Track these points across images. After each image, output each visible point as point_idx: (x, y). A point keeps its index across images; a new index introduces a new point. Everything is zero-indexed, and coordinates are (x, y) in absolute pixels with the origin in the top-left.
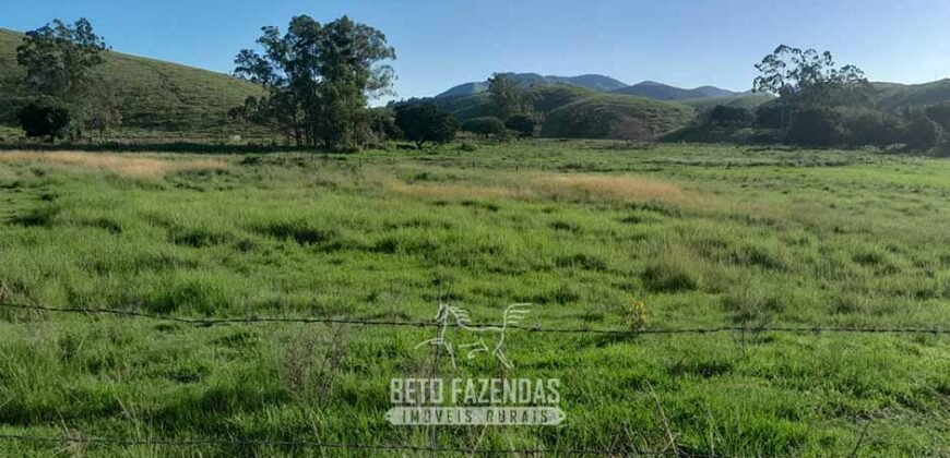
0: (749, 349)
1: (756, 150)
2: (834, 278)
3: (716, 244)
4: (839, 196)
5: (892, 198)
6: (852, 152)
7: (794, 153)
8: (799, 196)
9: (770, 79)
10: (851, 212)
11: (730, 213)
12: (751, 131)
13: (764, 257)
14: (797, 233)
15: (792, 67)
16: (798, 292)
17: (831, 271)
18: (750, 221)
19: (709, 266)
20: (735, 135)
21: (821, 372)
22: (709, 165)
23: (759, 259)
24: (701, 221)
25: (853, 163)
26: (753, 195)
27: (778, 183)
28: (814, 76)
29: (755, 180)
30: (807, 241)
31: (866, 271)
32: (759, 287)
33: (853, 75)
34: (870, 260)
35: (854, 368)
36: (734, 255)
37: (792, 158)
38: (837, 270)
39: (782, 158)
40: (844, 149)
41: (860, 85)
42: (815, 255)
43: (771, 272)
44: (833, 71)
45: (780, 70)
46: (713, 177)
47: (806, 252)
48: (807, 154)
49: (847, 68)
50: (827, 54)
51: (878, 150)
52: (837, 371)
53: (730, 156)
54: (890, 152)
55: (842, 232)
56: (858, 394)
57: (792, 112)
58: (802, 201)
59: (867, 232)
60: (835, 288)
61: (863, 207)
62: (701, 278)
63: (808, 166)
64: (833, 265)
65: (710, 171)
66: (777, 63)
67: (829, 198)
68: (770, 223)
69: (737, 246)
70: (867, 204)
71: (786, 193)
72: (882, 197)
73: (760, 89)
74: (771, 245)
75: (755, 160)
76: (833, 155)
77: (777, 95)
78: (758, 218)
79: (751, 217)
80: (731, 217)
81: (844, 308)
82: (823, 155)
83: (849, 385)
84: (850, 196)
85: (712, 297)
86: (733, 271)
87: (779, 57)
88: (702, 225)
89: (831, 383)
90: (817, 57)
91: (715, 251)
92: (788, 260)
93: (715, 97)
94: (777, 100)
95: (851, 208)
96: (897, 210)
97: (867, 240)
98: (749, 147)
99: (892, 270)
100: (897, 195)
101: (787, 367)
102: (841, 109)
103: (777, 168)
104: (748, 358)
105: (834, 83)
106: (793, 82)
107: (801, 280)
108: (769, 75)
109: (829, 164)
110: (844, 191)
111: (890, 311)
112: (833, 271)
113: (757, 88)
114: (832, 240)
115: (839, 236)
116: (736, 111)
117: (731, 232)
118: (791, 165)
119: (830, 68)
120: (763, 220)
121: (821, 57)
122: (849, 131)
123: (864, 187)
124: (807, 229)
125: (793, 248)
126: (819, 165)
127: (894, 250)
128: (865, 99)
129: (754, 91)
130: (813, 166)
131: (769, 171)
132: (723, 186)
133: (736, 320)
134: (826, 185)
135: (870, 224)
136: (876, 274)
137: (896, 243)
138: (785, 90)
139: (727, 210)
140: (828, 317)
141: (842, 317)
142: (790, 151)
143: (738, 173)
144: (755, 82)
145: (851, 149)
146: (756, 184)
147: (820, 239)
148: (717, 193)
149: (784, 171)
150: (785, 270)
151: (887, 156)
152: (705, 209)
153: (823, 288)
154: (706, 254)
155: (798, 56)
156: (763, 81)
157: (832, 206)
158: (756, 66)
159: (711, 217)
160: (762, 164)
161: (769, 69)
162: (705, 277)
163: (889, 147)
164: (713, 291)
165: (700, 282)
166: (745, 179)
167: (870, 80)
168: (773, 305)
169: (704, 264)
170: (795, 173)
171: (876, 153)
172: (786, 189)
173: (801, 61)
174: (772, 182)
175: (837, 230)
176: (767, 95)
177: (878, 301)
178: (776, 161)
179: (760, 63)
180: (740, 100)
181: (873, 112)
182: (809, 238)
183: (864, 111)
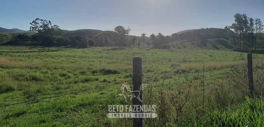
0: (31, 105)
1: (32, 48)
2: (55, 81)
3: (21, 76)
4: (56, 59)
5: (68, 59)
6: (58, 48)
7: (43, 48)
8: (45, 60)
9: (35, 27)
10: (58, 63)
11: (25, 66)
12: (30, 42)
13: (36, 78)
14: (45, 70)
15: (41, 24)
16: (46, 87)
17: (54, 79)
18: (31, 68)
19: (19, 82)
20: (26, 43)
21: (52, 108)
22: (18, 52)
23: (34, 79)
24: (15, 69)
25: (59, 50)
26: (32, 60)
27: (39, 56)
28: (47, 27)
29: (32, 56)
30: (47, 72)
31: (63, 78)
32: (34, 87)
33: (56, 27)
34: (64, 75)
35: (60, 104)
36: (27, 78)
37: (42, 49)
38: (56, 79)
39: (40, 50)
40: (56, 47)
41: (59, 30)
42: (50, 76)
43: (38, 82)
44: (52, 26)
45: (37, 25)
46: (19, 56)
47: (47, 75)
48: (47, 48)
49: (55, 26)
50: (49, 21)
51: (64, 47)
52: (56, 106)
53: (25, 49)
54: (67, 48)
55: (57, 69)
56: (61, 111)
57: (42, 37)
58: (46, 61)
59: (62, 68)
60: (55, 84)
61: (61, 62)
62: (16, 86)
63: (47, 52)
64: (55, 78)
65: (19, 54)
66: (37, 23)
67: (53, 60)
68: (37, 68)
69: (28, 75)
70: (63, 61)
71: (41, 59)
72: (66, 59)
73: (32, 30)
74: (38, 74)
75: (32, 50)
76: (53, 48)
77: (37, 32)
78: (33, 67)
79: (31, 67)
80: (25, 67)
81: (58, 89)
82: (51, 49)
83: (59, 109)
84: (58, 59)
85: (20, 92)
86: (26, 83)
87: (37, 21)
88: (16, 70)
89: (54, 110)
90: (47, 22)
91: (20, 78)
92: (42, 78)
93: (18, 32)
94: (37, 33)
95: (59, 62)
96: (70, 62)
97: (63, 70)
98: (30, 47)
99: (69, 77)
100: (69, 58)
101: (43, 108)
102: (54, 36)
103: (39, 52)
104: (31, 108)
105: (52, 29)
106: (41, 29)
107: (47, 83)
108: (34, 26)
109: (52, 51)
110: (57, 58)
111: (69, 88)
112: (55, 80)
113: (31, 30)
114: (54, 71)
115: (55, 70)
116: (25, 36)
117: (25, 72)
118: (43, 51)
119: (51, 25)
120: (35, 67)
121: (48, 22)
122: (57, 42)
123: (61, 57)
124: (47, 69)
125: (44, 75)
126: (50, 51)
127: (69, 72)
128: (60, 34)
129: (30, 30)
130: (49, 52)
131: (36, 53)
132: (22, 58)
133: (28, 98)
134: (52, 57)
135: (63, 66)
136: (65, 79)
137: (70, 70)
138: (39, 31)
139: (24, 65)
140: (54, 92)
141: (57, 91)
142: (42, 47)
143: (28, 54)
144: (30, 28)
145: (58, 47)
146: (33, 57)
147: (51, 71)
148: (21, 60)
149: (41, 53)
150: (42, 81)
151: (67, 49)
152: (17, 66)
153: (52, 84)
154: (17, 79)
155: (42, 22)
156: (33, 28)
157: (54, 62)
158: (30, 23)
159: (19, 68)
160: (34, 52)
161: (34, 24)
162: (17, 87)
163: (67, 46)
164: (20, 90)
165: (16, 88)
166: (29, 56)
167: (61, 29)
168: (38, 91)
169: (17, 82)
170: (43, 54)
171: (64, 48)
172: (41, 58)
173: (43, 23)
174: (37, 56)
175: (55, 68)
176: (34, 32)
177: (66, 86)
178: (39, 51)
179: (32, 23)
180: (27, 33)
181: (62, 37)
182: (48, 71)
183: (60, 37)
